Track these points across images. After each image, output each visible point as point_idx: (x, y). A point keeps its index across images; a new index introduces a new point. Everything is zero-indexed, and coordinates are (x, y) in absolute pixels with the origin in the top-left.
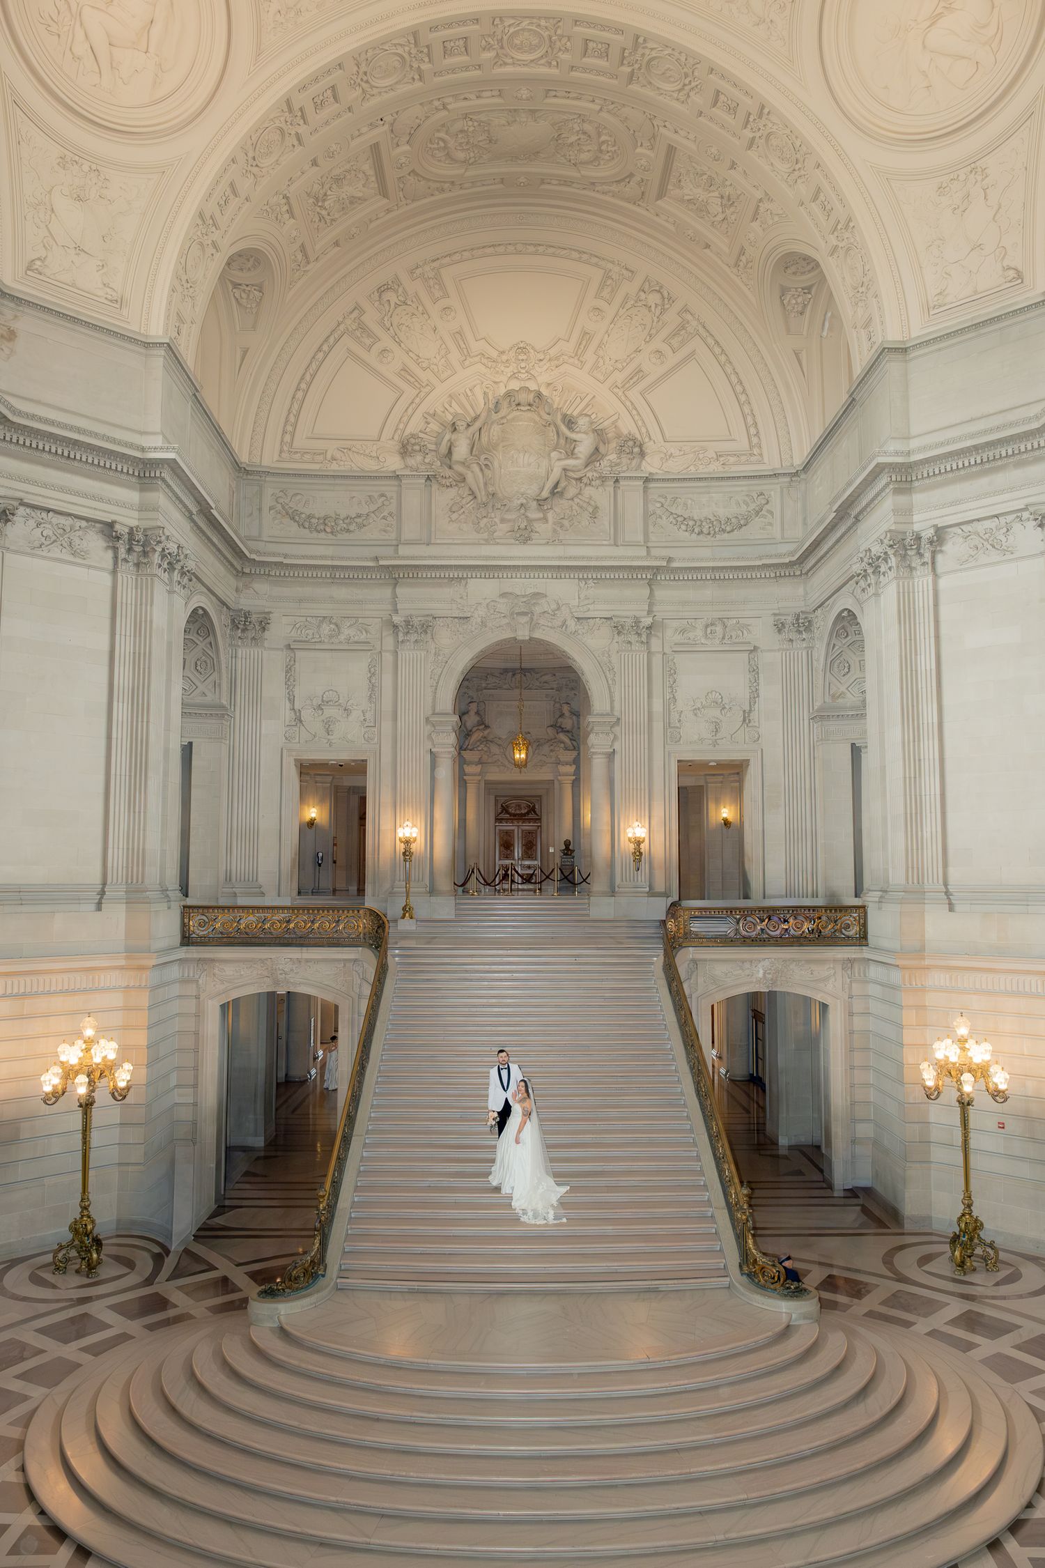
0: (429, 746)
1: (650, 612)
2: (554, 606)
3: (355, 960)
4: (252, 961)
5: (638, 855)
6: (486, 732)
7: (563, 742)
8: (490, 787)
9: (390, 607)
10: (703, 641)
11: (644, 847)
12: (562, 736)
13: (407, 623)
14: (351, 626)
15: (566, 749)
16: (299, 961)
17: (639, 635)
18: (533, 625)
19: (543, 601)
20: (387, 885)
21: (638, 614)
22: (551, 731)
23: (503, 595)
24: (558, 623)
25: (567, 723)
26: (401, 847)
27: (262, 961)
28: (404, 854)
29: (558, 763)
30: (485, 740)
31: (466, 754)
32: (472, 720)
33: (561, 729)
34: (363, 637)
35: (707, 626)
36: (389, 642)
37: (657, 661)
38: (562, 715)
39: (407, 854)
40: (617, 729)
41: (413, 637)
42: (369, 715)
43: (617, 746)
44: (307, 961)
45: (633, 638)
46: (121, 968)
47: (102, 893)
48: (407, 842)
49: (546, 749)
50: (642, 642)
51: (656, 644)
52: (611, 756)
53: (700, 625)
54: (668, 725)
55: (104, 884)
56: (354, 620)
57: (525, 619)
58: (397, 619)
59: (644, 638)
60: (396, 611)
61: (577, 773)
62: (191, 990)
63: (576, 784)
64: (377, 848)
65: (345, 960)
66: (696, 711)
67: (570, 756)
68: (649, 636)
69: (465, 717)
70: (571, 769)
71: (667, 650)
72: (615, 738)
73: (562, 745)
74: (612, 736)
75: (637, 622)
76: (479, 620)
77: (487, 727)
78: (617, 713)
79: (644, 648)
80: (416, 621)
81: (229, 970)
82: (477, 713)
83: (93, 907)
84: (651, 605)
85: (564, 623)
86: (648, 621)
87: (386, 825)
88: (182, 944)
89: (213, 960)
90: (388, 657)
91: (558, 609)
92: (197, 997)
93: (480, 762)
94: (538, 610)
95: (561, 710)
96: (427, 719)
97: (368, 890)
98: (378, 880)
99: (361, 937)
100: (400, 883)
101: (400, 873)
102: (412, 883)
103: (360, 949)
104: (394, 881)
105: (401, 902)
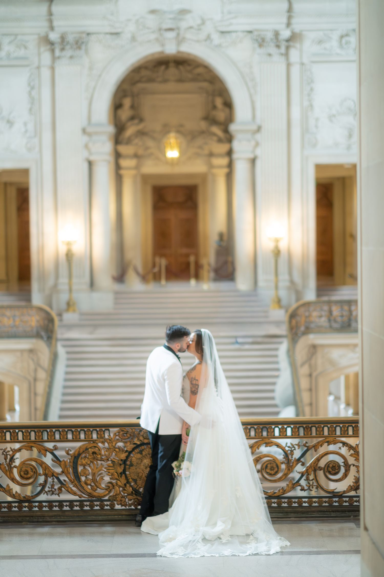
0: (85, 154)
1: (288, 24)
2: (199, 22)
3: (30, 350)
5: (277, 253)
6: (141, 127)
7: (214, 134)
8: (145, 178)
9: (46, 24)
10: (338, 51)
11: (283, 246)
12: (216, 130)
13: (63, 38)
14: (10, 43)
15: (220, 141)
17: (278, 47)
18: (180, 40)
19: (188, 16)
20: (51, 282)
21: (277, 27)
22: (203, 125)
23: (153, 12)
24: (202, 36)
25: (221, 115)
26: (63, 250)
28: (67, 255)
29: (211, 155)
30: (141, 133)
31: (122, 149)
32: (125, 114)
33: (214, 121)
34: (22, 52)
35: (342, 37)
36: (46, 57)
37: (295, 71)
38: (214, 107)
39: (69, 256)
40: (258, 136)
41: (68, 53)
42: (30, 127)
43: (258, 152)
45: (273, 50)
48: (69, 244)
49: (199, 141)
50: (282, 54)
51: (294, 54)
52: (253, 161)
53: (335, 36)
54: (305, 130)
56: (12, 38)
57: (171, 35)
58: (54, 36)
59: (283, 50)
60: (52, 28)
61: (230, 165)
63: (229, 177)
64: (41, 249)
65: (21, 350)
66: (331, 118)
67: (224, 148)
68: (288, 48)
69: (120, 112)
70: (224, 161)
71: (305, 60)
72: (257, 144)
73: (215, 138)
74: (253, 143)
75: (277, 34)
76: (129, 36)
77: (141, 120)
78: (258, 121)
79: (283, 59)
80: (70, 38)
82: (132, 107)
84: (289, 18)
85: (209, 38)
86: (286, 34)
87: (49, 228)
90: (46, 73)
91: (203, 22)
93: (136, 156)
94: (184, 25)
95: (213, 102)
96: (84, 131)
97: (35, 285)
98: (43, 277)
99: (35, 330)
100: (63, 280)
101: (64, 271)
102: (74, 280)
103: (34, 341)
104: (57, 277)
105: (64, 297)
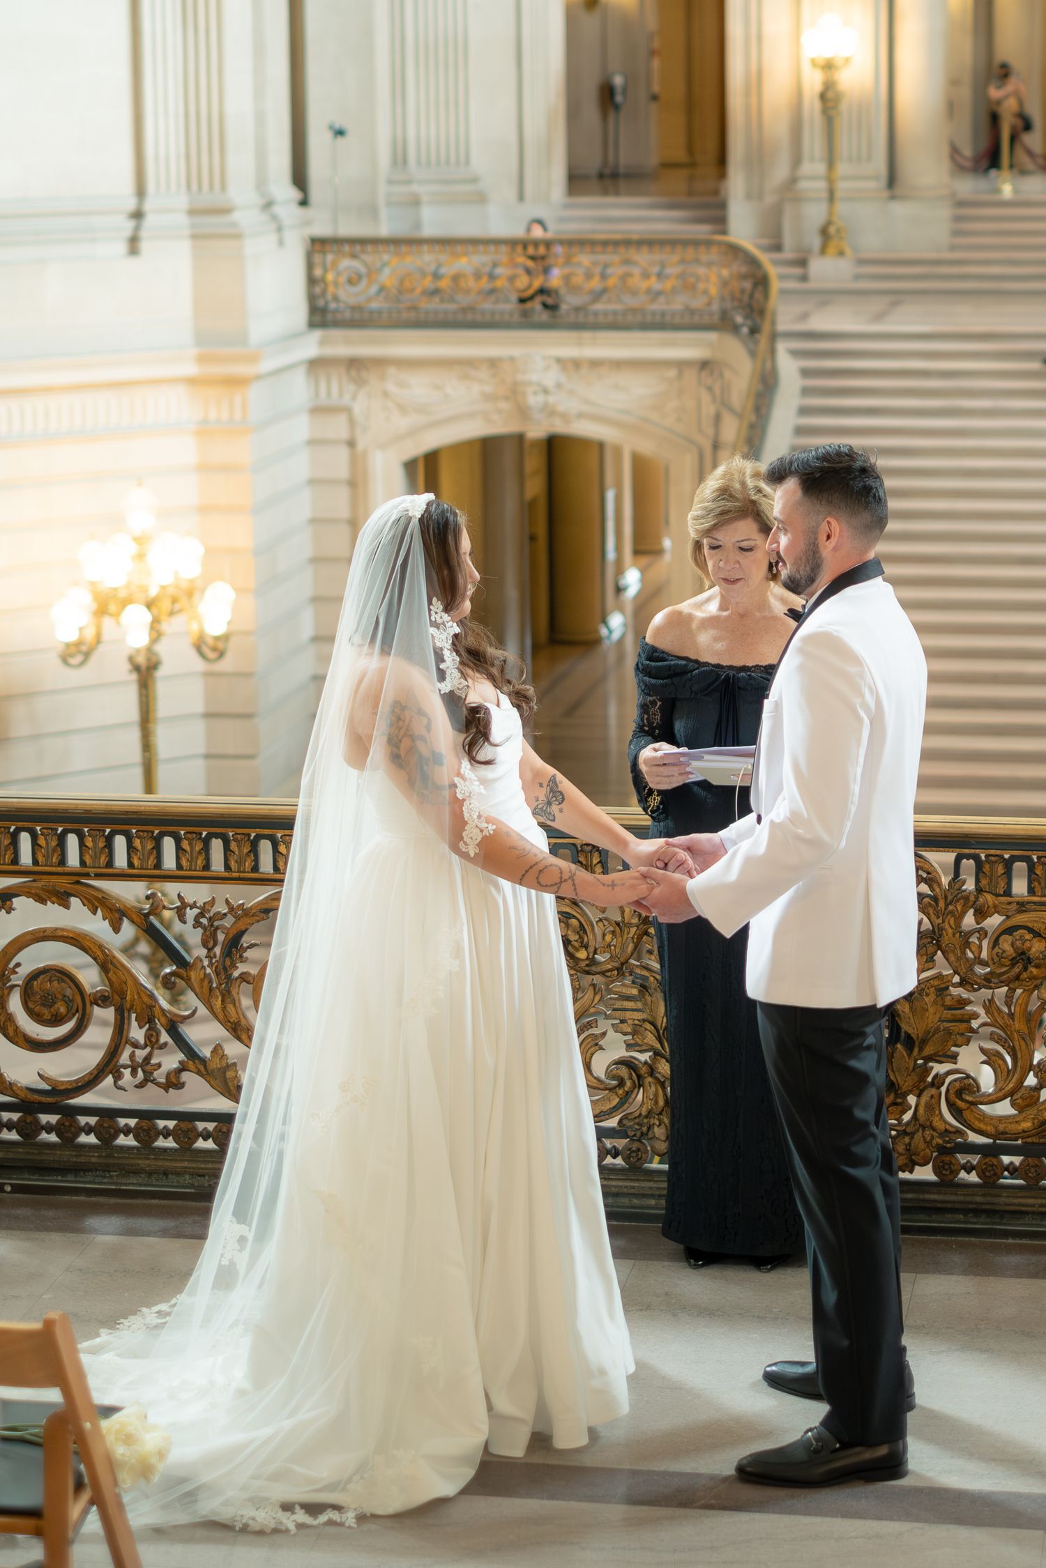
3: (704, 365)
4: (470, 363)
16: (577, 364)
20: (780, 172)
26: (813, 81)
27: (493, 363)
28: (823, 97)
39: (829, 98)
44: (595, 364)
46: (192, 382)
47: (138, 215)
48: (829, 66)
55: (141, 192)
62: (337, 427)
64: (756, 81)
65: (681, 365)
81: (419, 387)
83: (121, 247)
87: (776, 23)
88: (312, 325)
89: (380, 363)
92: (351, 444)
97: (736, 184)
98: (759, 158)
99: (715, 307)
100: (813, 167)
101: (813, 141)
102: (842, 168)
103: (713, 336)
104: (797, 161)
105: (815, 213)
